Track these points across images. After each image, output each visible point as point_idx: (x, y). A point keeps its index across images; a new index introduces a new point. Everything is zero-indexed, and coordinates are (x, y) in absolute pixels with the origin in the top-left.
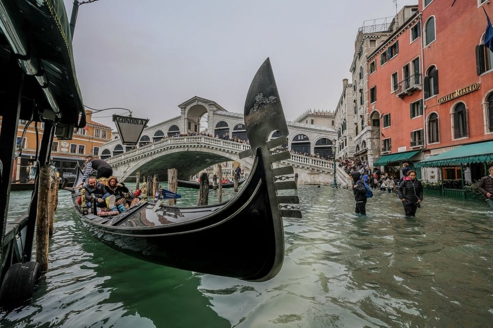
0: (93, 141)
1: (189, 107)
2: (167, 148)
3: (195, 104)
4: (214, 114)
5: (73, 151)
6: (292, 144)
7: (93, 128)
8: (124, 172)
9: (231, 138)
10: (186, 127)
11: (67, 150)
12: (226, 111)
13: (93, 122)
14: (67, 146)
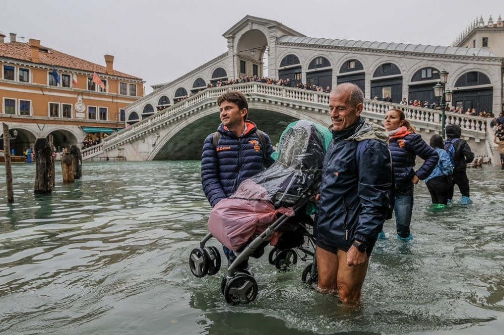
0: (119, 101)
1: (238, 36)
2: (206, 105)
3: (247, 29)
4: (277, 43)
5: (92, 116)
6: (411, 87)
7: (117, 81)
8: (154, 145)
9: (304, 82)
10: (236, 70)
11: (83, 115)
12: (303, 36)
13: (117, 72)
14: (84, 109)
